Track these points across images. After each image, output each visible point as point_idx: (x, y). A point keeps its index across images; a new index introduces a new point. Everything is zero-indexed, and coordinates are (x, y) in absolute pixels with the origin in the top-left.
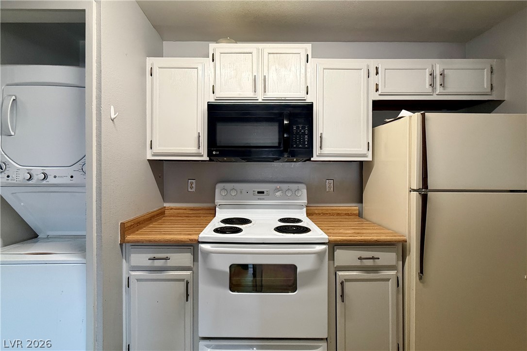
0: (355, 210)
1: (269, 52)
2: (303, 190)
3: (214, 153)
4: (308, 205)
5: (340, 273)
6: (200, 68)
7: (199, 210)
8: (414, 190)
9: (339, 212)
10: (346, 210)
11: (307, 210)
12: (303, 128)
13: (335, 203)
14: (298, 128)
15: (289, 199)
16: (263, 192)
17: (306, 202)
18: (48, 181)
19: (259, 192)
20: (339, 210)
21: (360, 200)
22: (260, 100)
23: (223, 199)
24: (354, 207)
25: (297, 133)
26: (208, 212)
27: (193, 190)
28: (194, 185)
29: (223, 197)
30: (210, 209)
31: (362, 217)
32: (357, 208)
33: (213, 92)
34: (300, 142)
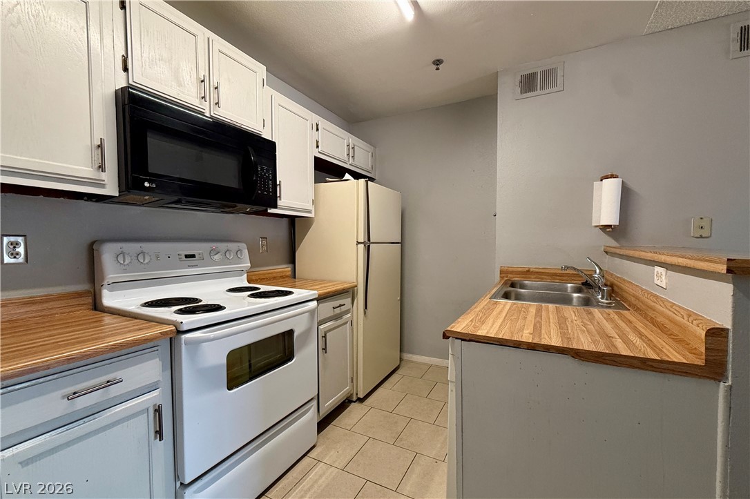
0: (288, 271)
1: (220, 49)
2: (244, 251)
3: (147, 184)
4: (252, 270)
5: (321, 327)
7: (47, 301)
8: (361, 243)
9: (275, 275)
10: (280, 272)
11: (247, 276)
12: (268, 171)
13: (267, 266)
14: (262, 169)
15: (230, 264)
16: (193, 256)
17: (249, 265)
19: (187, 256)
20: (275, 273)
21: (292, 260)
23: (125, 271)
24: (287, 269)
25: (262, 177)
26: (74, 302)
27: (22, 259)
28: (21, 250)
29: (122, 267)
30: (78, 295)
31: (295, 278)
32: (290, 269)
33: (126, 69)
34: (264, 187)
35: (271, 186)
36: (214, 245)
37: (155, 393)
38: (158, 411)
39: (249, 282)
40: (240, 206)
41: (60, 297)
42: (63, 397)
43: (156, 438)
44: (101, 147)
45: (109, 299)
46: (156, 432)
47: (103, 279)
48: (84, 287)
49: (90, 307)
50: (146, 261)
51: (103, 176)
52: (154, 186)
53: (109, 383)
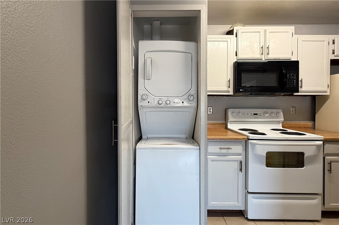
0: (310, 125)
1: (270, 31)
2: (281, 113)
3: (241, 90)
4: (285, 122)
5: (327, 158)
6: (229, 41)
7: (216, 125)
10: (304, 125)
11: (282, 125)
12: (293, 76)
14: (290, 75)
15: (273, 118)
16: (257, 114)
17: (283, 119)
18: (170, 105)
19: (254, 114)
20: (300, 125)
21: (313, 119)
22: (264, 60)
23: (234, 118)
24: (310, 124)
25: (290, 79)
26: (221, 126)
27: (211, 113)
28: (211, 110)
30: (222, 124)
31: (315, 129)
32: (311, 124)
33: (236, 55)
34: (291, 83)
35: (295, 82)
36: (266, 110)
37: (240, 157)
38: (241, 162)
39: (283, 127)
40: (277, 93)
41: (218, 124)
42: (219, 148)
43: (240, 171)
44: (229, 81)
45: (230, 126)
46: (240, 169)
47: (228, 120)
48: (224, 122)
49: (225, 128)
50: (240, 115)
51: (230, 89)
52: (243, 90)
53: (229, 149)
